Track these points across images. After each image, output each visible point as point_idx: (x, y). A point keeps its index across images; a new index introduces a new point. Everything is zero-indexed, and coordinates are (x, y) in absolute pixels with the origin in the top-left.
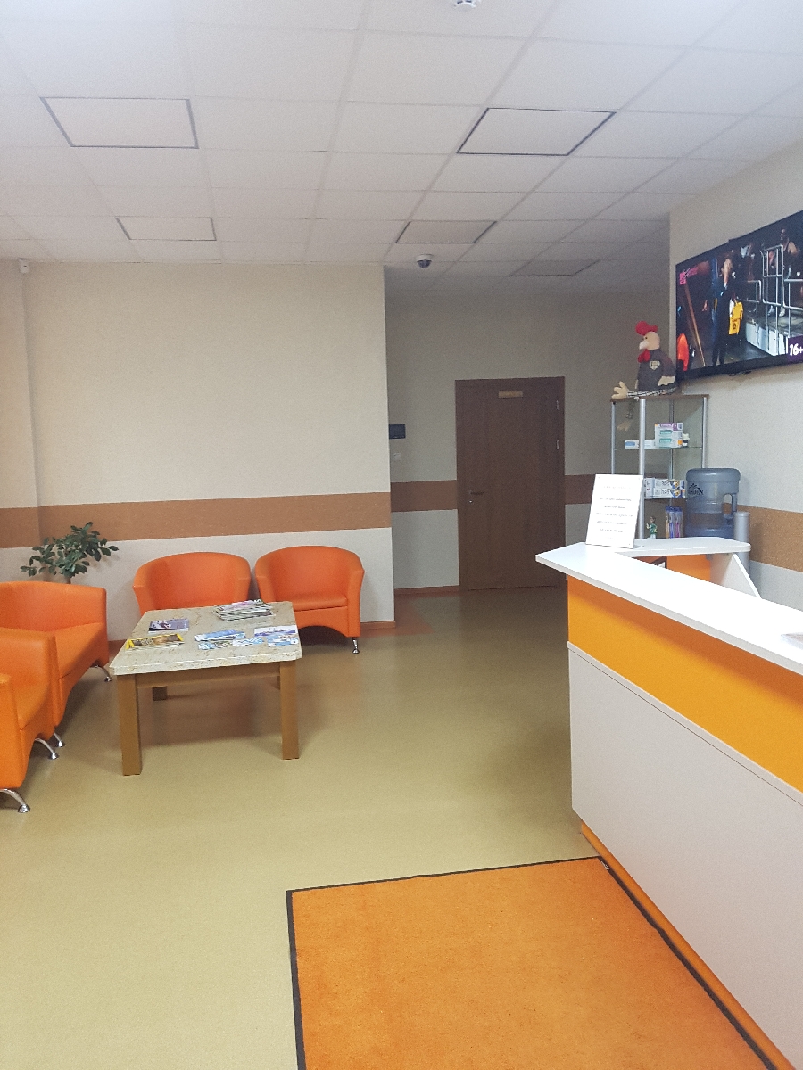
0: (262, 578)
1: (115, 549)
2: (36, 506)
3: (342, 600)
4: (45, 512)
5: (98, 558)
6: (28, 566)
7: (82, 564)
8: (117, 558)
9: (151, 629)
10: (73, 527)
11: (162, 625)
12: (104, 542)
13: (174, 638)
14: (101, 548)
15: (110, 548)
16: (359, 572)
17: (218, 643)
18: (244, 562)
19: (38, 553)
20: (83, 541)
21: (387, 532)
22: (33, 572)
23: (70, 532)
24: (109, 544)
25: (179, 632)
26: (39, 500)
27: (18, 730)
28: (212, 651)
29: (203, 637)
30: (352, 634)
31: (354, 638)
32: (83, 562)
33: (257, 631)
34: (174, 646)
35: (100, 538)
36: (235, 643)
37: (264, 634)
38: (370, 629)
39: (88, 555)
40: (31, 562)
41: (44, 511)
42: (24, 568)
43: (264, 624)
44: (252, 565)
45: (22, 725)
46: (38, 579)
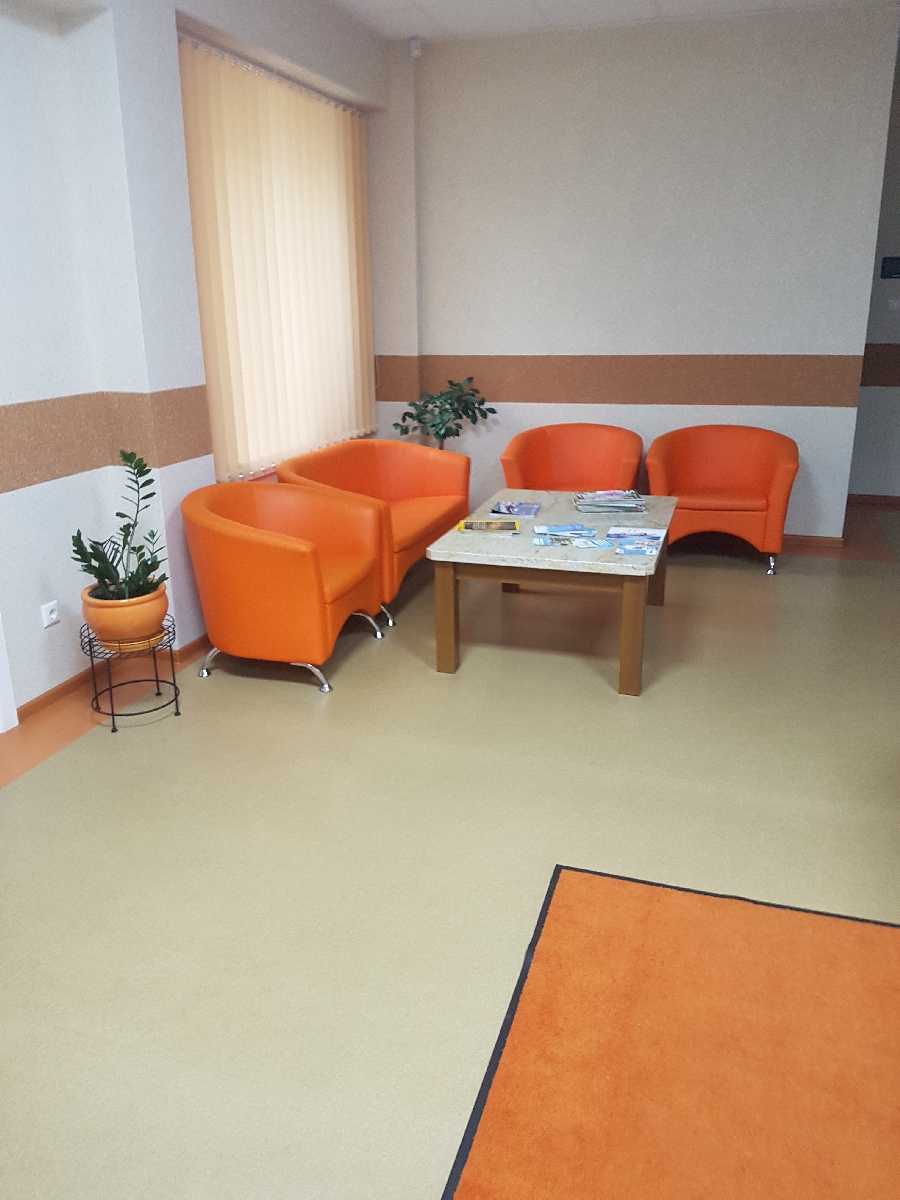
0: (653, 463)
1: (493, 411)
2: (415, 353)
3: (760, 503)
4: (426, 363)
5: (474, 421)
6: (401, 423)
7: (454, 427)
8: (496, 422)
9: (494, 512)
10: (450, 382)
11: (508, 508)
12: (482, 402)
13: (511, 526)
14: (480, 409)
15: (488, 410)
16: (792, 466)
17: (557, 539)
18: (639, 440)
19: (412, 410)
20: (459, 400)
21: (850, 415)
22: (405, 431)
23: (447, 388)
24: (488, 405)
25: (519, 520)
26: (420, 348)
27: (323, 603)
28: (547, 548)
29: (543, 529)
30: (767, 549)
31: (770, 555)
32: (456, 425)
33: (613, 531)
34: (507, 535)
35: (479, 396)
36: (577, 542)
37: (619, 536)
38: (799, 547)
39: (464, 417)
40: (404, 420)
41: (424, 361)
42: (396, 425)
43: (626, 523)
44: (647, 446)
45: (329, 599)
46: (410, 440)
